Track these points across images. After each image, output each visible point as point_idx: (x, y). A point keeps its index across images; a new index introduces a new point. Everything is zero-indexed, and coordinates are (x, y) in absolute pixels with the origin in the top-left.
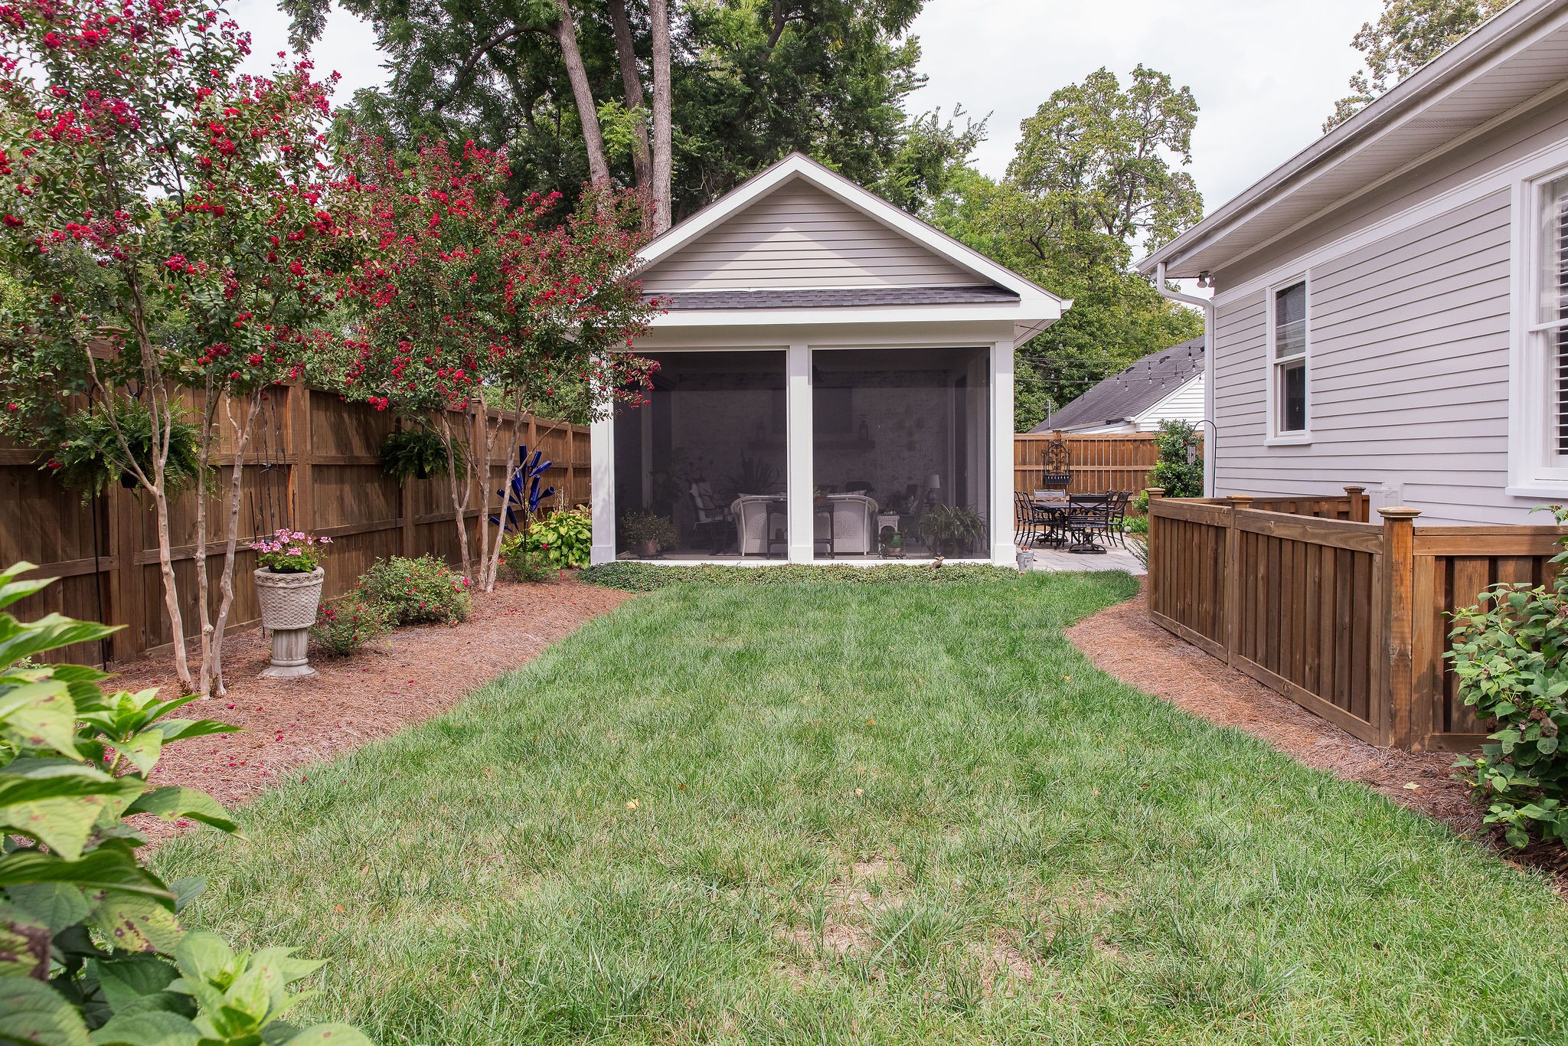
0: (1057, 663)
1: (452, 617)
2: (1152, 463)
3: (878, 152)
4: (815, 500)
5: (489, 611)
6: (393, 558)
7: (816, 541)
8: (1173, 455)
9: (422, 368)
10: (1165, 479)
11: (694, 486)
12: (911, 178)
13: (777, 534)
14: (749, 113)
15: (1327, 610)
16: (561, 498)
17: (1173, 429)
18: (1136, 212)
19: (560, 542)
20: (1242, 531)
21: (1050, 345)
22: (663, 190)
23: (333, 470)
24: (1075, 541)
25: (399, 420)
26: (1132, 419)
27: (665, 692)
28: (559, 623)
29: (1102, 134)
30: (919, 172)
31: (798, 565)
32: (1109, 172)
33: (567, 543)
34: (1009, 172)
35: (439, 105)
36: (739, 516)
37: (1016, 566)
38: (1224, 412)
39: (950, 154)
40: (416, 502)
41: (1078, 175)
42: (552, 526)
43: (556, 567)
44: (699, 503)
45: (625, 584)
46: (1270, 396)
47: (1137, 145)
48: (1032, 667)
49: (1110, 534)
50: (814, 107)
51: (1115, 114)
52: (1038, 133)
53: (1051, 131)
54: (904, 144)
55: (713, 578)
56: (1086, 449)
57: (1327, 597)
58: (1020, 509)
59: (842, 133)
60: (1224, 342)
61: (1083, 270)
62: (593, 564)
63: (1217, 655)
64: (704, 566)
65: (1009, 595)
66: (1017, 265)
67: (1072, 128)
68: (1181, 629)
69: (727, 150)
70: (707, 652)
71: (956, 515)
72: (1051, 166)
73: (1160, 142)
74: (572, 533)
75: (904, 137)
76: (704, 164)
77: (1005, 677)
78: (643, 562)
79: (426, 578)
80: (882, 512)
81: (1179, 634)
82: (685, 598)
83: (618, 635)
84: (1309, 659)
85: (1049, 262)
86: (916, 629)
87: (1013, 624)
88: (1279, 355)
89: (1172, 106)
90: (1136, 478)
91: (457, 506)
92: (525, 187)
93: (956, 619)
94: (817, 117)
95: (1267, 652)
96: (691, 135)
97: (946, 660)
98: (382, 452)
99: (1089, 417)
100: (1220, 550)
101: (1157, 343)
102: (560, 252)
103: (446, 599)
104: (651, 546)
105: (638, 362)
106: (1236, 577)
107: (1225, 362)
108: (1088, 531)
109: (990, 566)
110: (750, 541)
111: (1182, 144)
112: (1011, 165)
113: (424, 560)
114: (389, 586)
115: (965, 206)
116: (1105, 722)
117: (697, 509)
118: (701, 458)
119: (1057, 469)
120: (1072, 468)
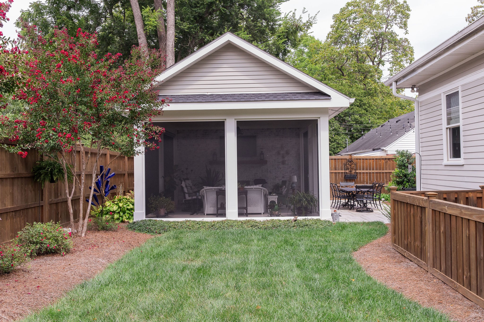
0: (349, 272)
1: (63, 252)
2: (393, 169)
3: (268, 29)
4: (239, 189)
5: (82, 246)
6: (35, 223)
7: (239, 208)
8: (403, 166)
9: (51, 132)
10: (400, 177)
11: (183, 183)
12: (283, 40)
13: (221, 205)
14: (210, 12)
15: (473, 250)
16: (121, 189)
17: (402, 154)
18: (384, 55)
19: (119, 210)
20: (433, 210)
21: (347, 114)
22: (171, 46)
23: (9, 180)
24: (359, 205)
25: (42, 156)
26: (384, 148)
27: (161, 290)
28: (115, 252)
29: (369, 21)
30: (287, 37)
31: (230, 220)
32: (372, 38)
33: (123, 211)
34: (328, 37)
35: (69, 8)
36: (204, 197)
37: (331, 220)
38: (425, 149)
39: (301, 30)
40: (50, 193)
41: (358, 39)
42: (116, 203)
43: (117, 222)
44: (186, 190)
45: (149, 231)
46: (444, 142)
47: (384, 26)
48: (336, 274)
49: (375, 203)
50: (240, 9)
51: (374, 12)
52: (340, 21)
53: (346, 20)
54: (280, 25)
55: (191, 227)
56: (363, 163)
57: (473, 244)
58: (334, 191)
59: (253, 21)
60: (423, 117)
61: (361, 81)
62: (135, 220)
63: (423, 267)
64: (187, 221)
65: (328, 235)
66: (331, 79)
67: (355, 18)
68: (406, 253)
69: (200, 28)
70: (184, 268)
71: (304, 196)
72: (347, 35)
73: (394, 24)
74: (125, 206)
75: (280, 22)
76: (190, 34)
77: (324, 281)
78: (158, 219)
79: (51, 232)
80: (270, 194)
81: (406, 256)
82: (177, 238)
83: (142, 259)
84: (465, 273)
85: (346, 77)
86: (283, 254)
87: (329, 250)
88: (448, 124)
89: (399, 9)
90: (386, 176)
91: (68, 196)
92: (108, 44)
93: (302, 248)
94: (241, 14)
95: (446, 268)
96: (184, 22)
97: (297, 271)
98: (33, 170)
99: (365, 147)
100: (423, 217)
101: (395, 113)
102: (120, 78)
103: (60, 243)
104: (162, 211)
105: (155, 128)
106: (431, 231)
107: (424, 126)
108: (365, 201)
109: (319, 220)
110: (209, 208)
111: (404, 26)
112: (328, 34)
113: (50, 224)
114: (32, 237)
115: (309, 52)
116: (370, 305)
117: (184, 193)
118: (187, 169)
119: (351, 172)
120: (357, 171)
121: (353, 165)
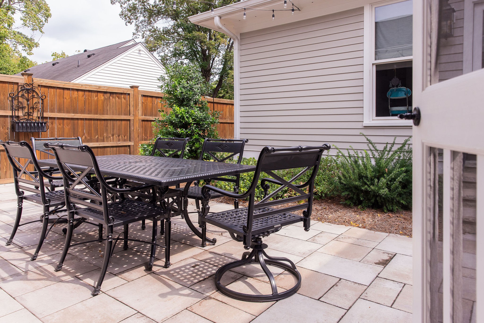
119: (29, 115)
120: (45, 115)
121: (35, 100)
